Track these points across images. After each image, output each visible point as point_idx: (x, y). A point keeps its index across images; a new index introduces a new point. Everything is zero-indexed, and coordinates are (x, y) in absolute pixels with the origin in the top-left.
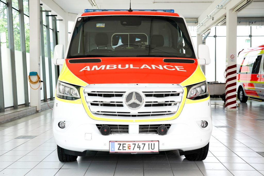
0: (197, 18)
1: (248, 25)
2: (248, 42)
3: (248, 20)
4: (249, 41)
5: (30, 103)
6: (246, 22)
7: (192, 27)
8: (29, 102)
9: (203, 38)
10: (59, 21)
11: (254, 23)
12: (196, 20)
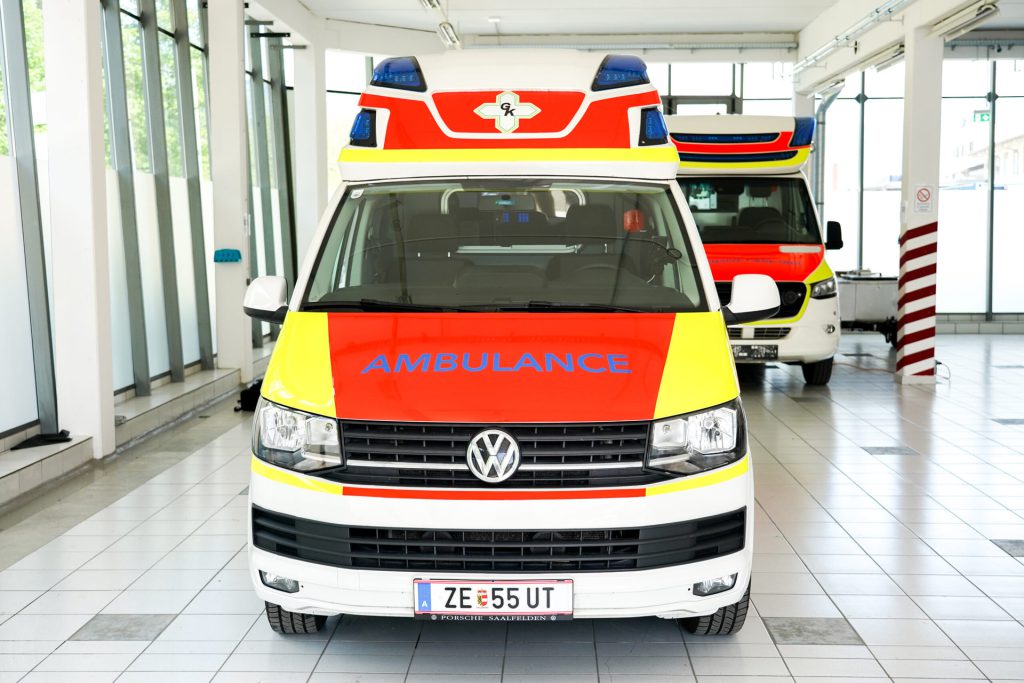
0: (796, 33)
1: (982, 57)
2: (982, 120)
3: (986, 39)
4: (985, 117)
5: (216, 355)
6: (977, 46)
7: (778, 64)
8: (214, 352)
9: (818, 104)
10: (292, 50)
11: (1004, 49)
12: (790, 37)
